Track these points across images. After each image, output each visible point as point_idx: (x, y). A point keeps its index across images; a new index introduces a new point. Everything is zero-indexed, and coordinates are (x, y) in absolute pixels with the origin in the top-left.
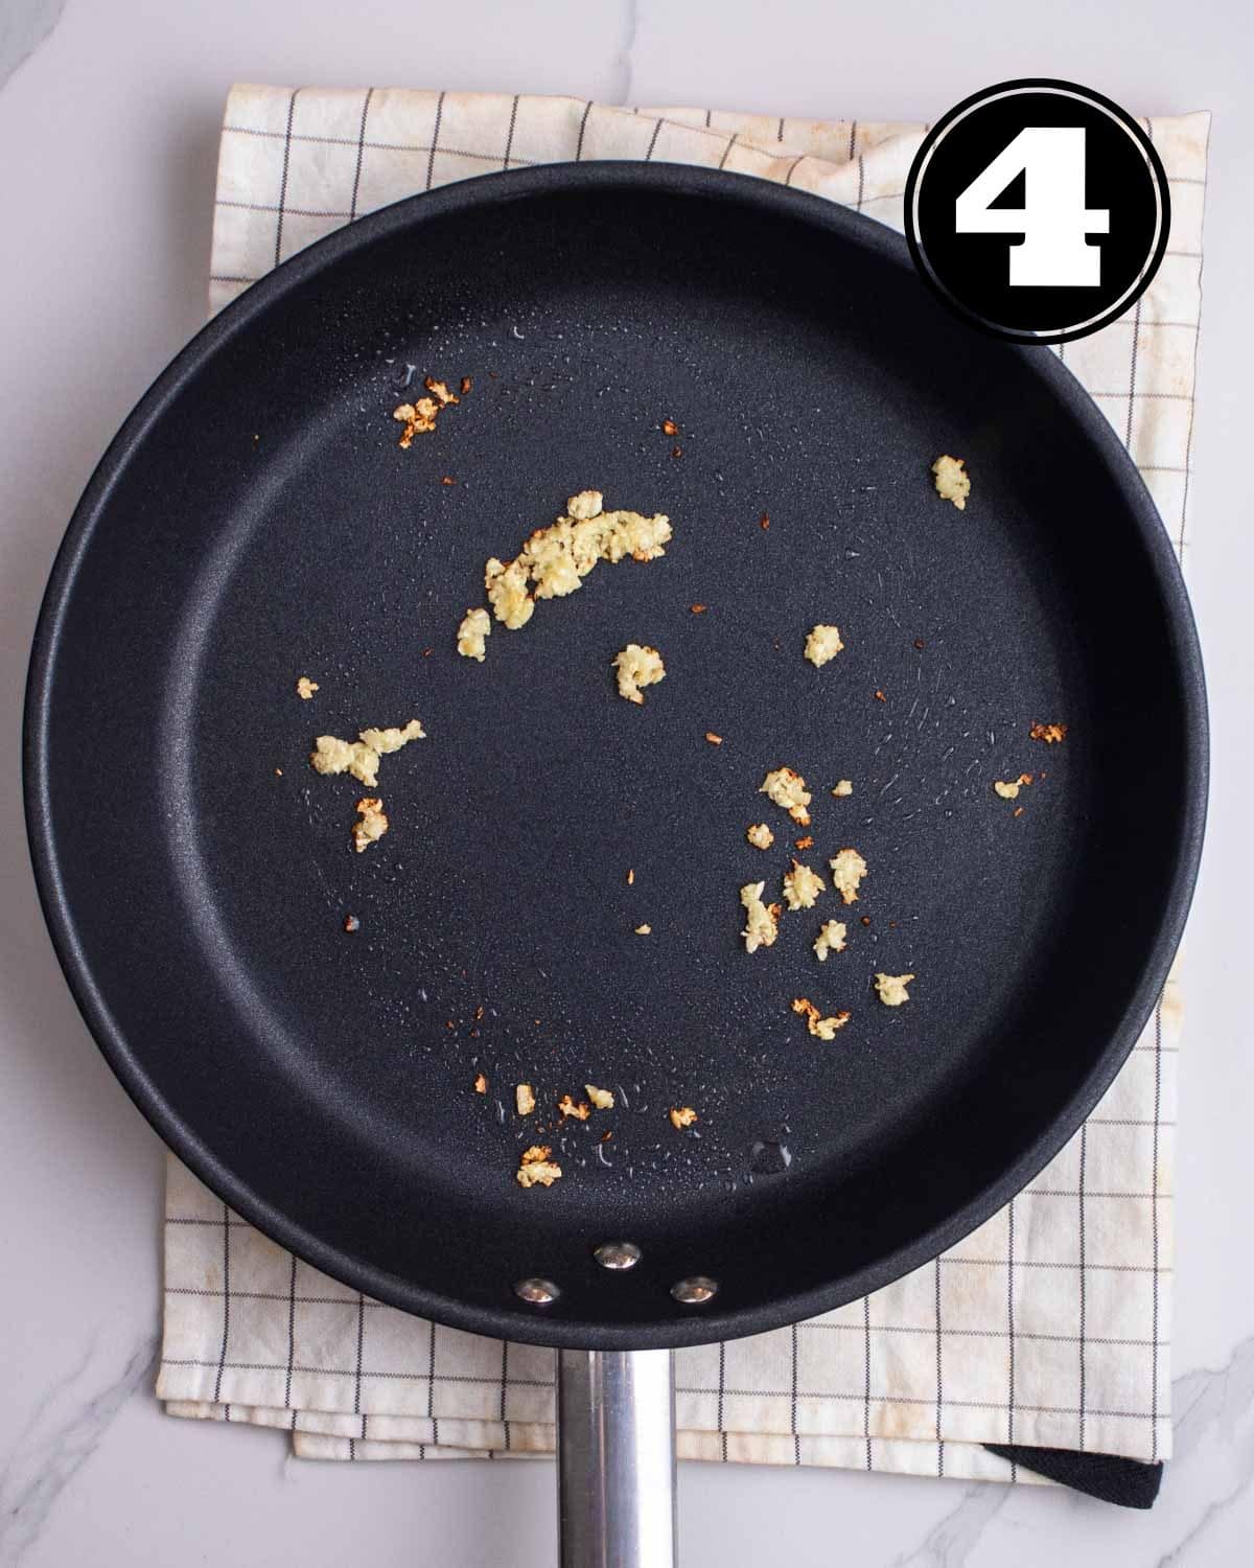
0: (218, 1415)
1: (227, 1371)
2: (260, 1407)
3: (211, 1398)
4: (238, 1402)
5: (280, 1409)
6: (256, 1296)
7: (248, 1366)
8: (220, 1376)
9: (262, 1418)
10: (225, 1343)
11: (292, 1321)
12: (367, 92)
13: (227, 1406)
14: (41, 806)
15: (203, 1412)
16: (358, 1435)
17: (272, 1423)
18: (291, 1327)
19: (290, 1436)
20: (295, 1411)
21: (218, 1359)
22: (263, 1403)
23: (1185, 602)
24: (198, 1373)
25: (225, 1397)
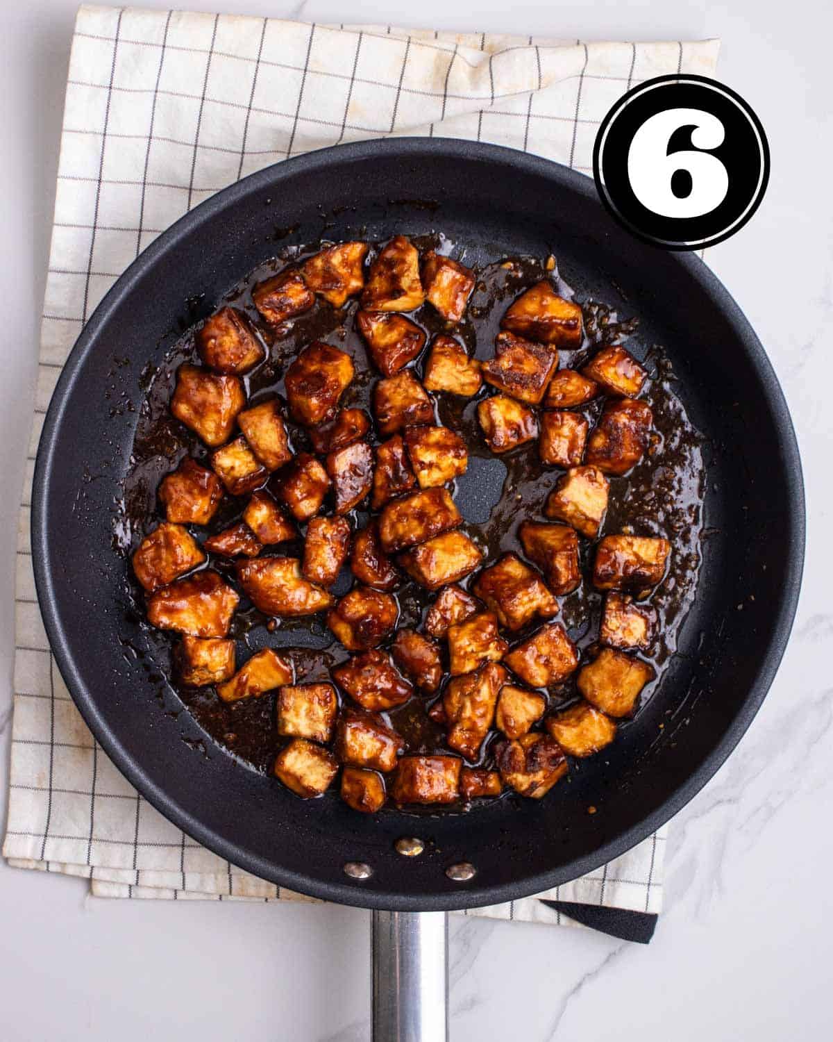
0: (42, 867)
1: (49, 840)
2: (70, 864)
3: (38, 857)
4: (56, 860)
5: (82, 865)
6: (70, 792)
7: (63, 837)
8: (44, 843)
9: (70, 870)
10: (48, 822)
11: (92, 809)
12: (168, 13)
13: (48, 863)
14: (42, 549)
15: (32, 865)
16: (134, 883)
17: (77, 874)
18: (92, 813)
19: (89, 881)
20: (92, 867)
21: (43, 831)
22: (73, 861)
23: (791, 431)
24: (31, 840)
25: (47, 857)
